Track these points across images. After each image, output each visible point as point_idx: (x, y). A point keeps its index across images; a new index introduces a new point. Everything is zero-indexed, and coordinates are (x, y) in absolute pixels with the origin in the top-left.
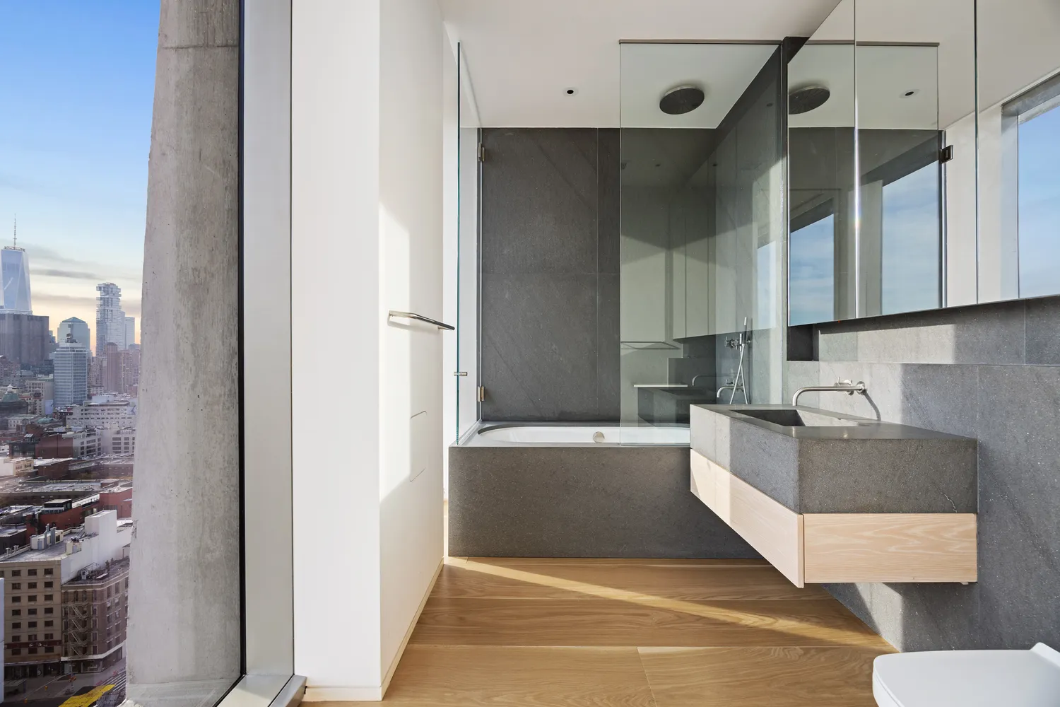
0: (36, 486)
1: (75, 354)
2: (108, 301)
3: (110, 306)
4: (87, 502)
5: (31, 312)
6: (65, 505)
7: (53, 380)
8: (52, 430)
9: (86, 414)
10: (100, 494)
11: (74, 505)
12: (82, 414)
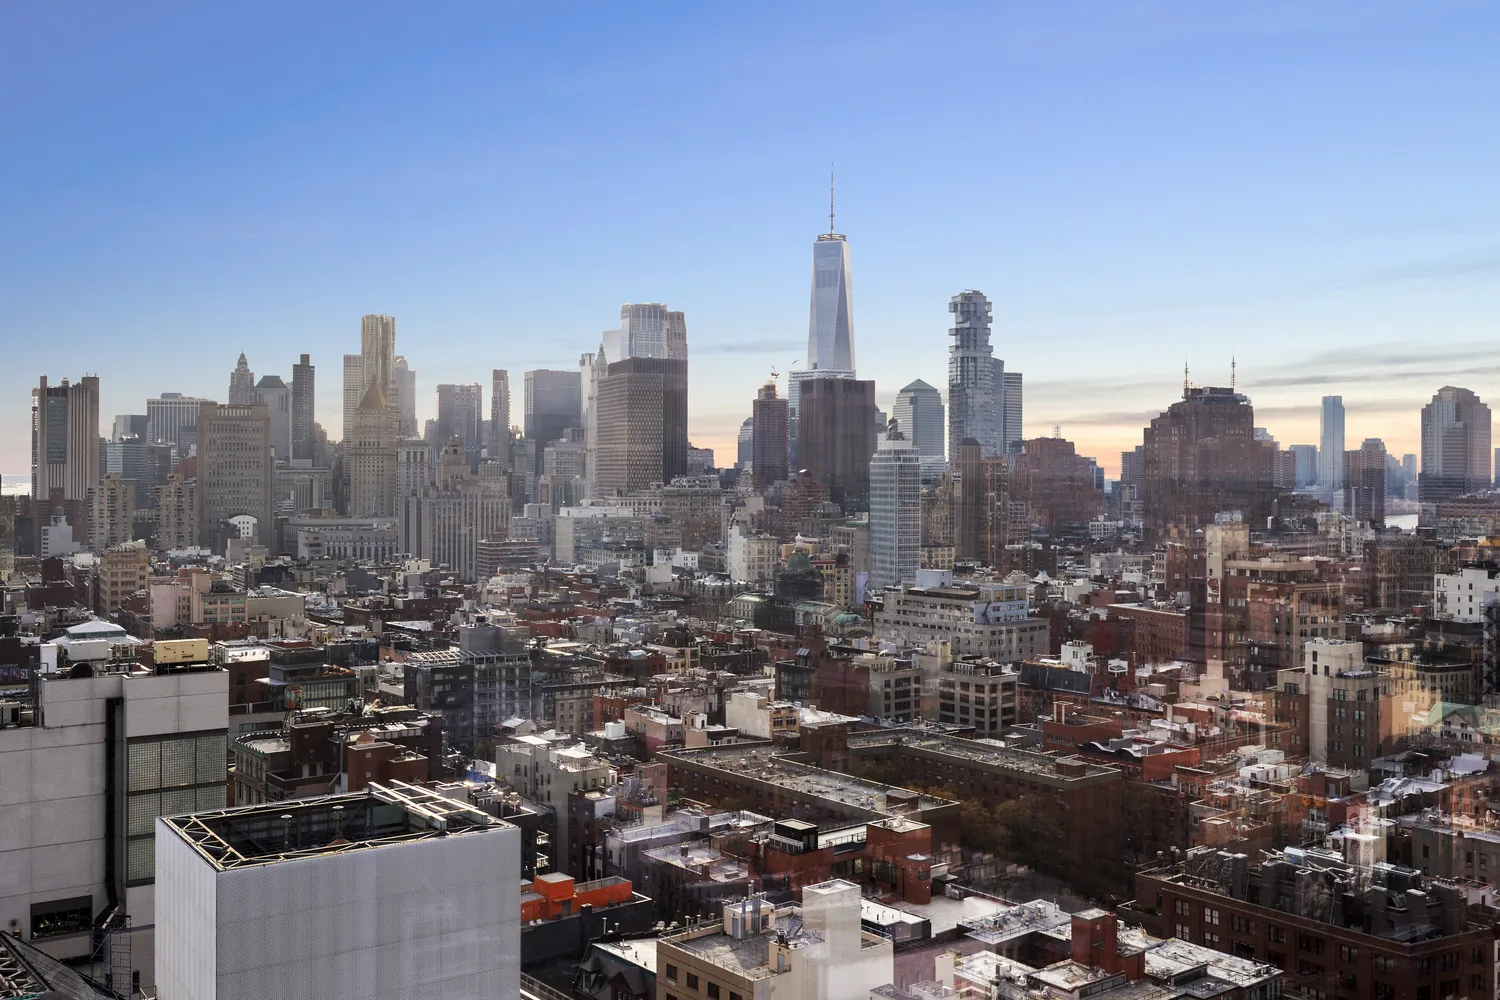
0: (790, 772)
1: (901, 466)
2: (968, 335)
3: (972, 349)
4: (844, 841)
5: (853, 373)
6: (805, 838)
7: (868, 526)
8: (850, 643)
9: (905, 612)
10: (869, 827)
11: (823, 841)
12: (899, 612)
